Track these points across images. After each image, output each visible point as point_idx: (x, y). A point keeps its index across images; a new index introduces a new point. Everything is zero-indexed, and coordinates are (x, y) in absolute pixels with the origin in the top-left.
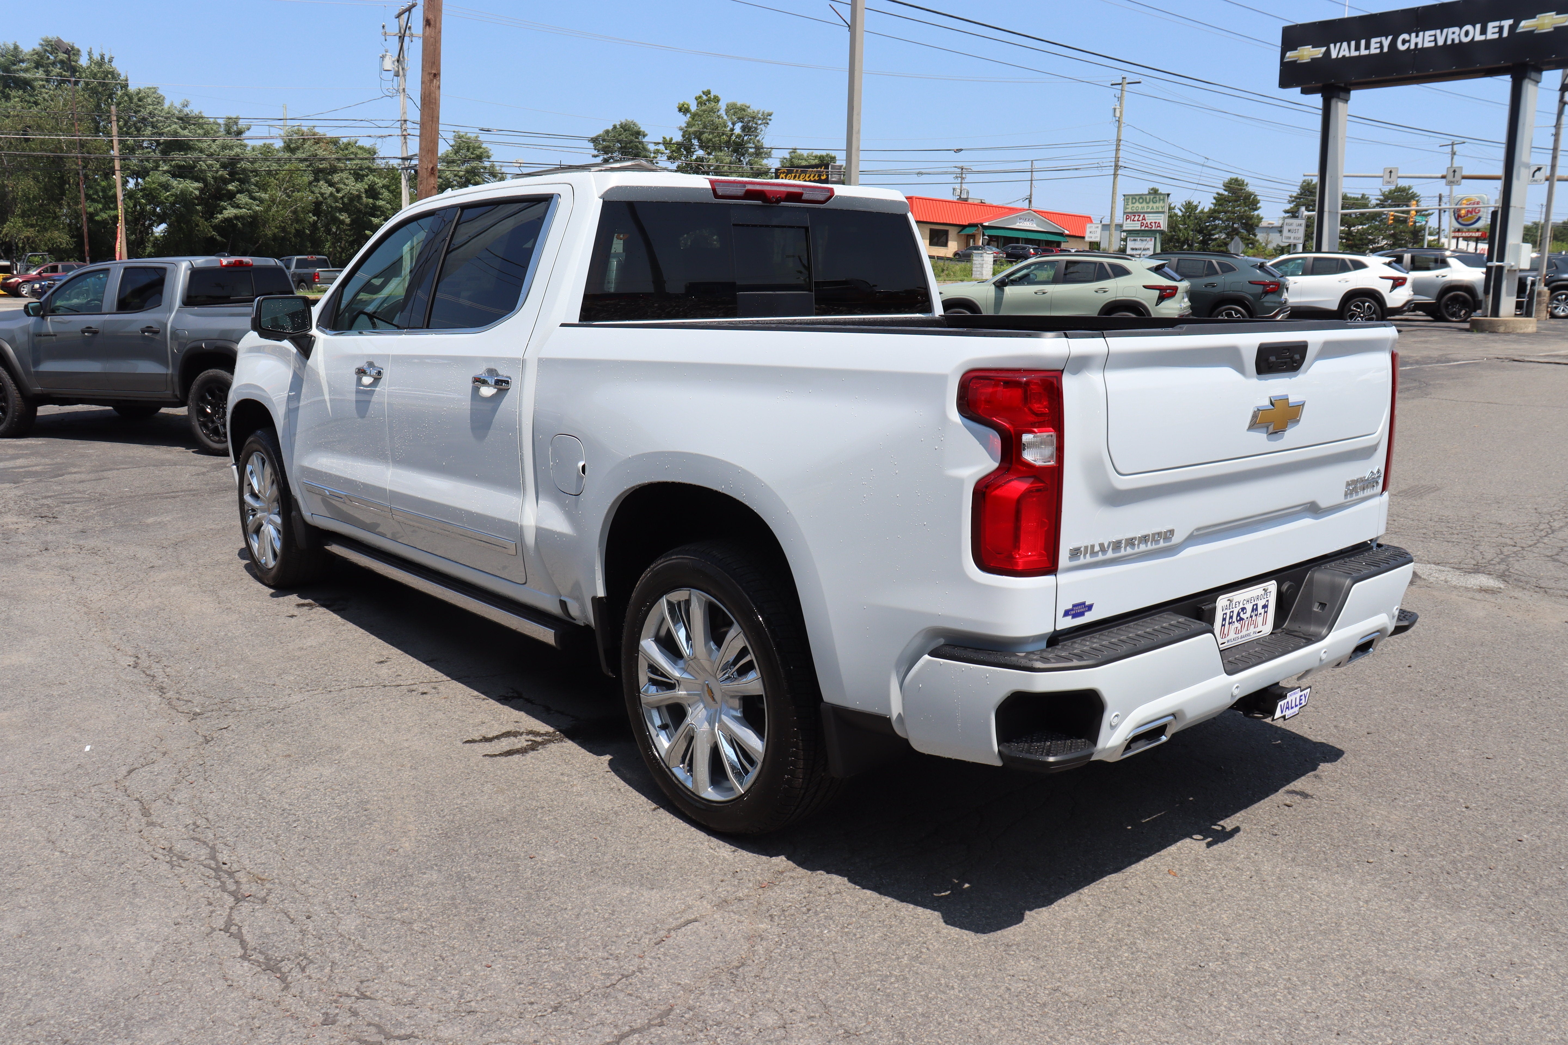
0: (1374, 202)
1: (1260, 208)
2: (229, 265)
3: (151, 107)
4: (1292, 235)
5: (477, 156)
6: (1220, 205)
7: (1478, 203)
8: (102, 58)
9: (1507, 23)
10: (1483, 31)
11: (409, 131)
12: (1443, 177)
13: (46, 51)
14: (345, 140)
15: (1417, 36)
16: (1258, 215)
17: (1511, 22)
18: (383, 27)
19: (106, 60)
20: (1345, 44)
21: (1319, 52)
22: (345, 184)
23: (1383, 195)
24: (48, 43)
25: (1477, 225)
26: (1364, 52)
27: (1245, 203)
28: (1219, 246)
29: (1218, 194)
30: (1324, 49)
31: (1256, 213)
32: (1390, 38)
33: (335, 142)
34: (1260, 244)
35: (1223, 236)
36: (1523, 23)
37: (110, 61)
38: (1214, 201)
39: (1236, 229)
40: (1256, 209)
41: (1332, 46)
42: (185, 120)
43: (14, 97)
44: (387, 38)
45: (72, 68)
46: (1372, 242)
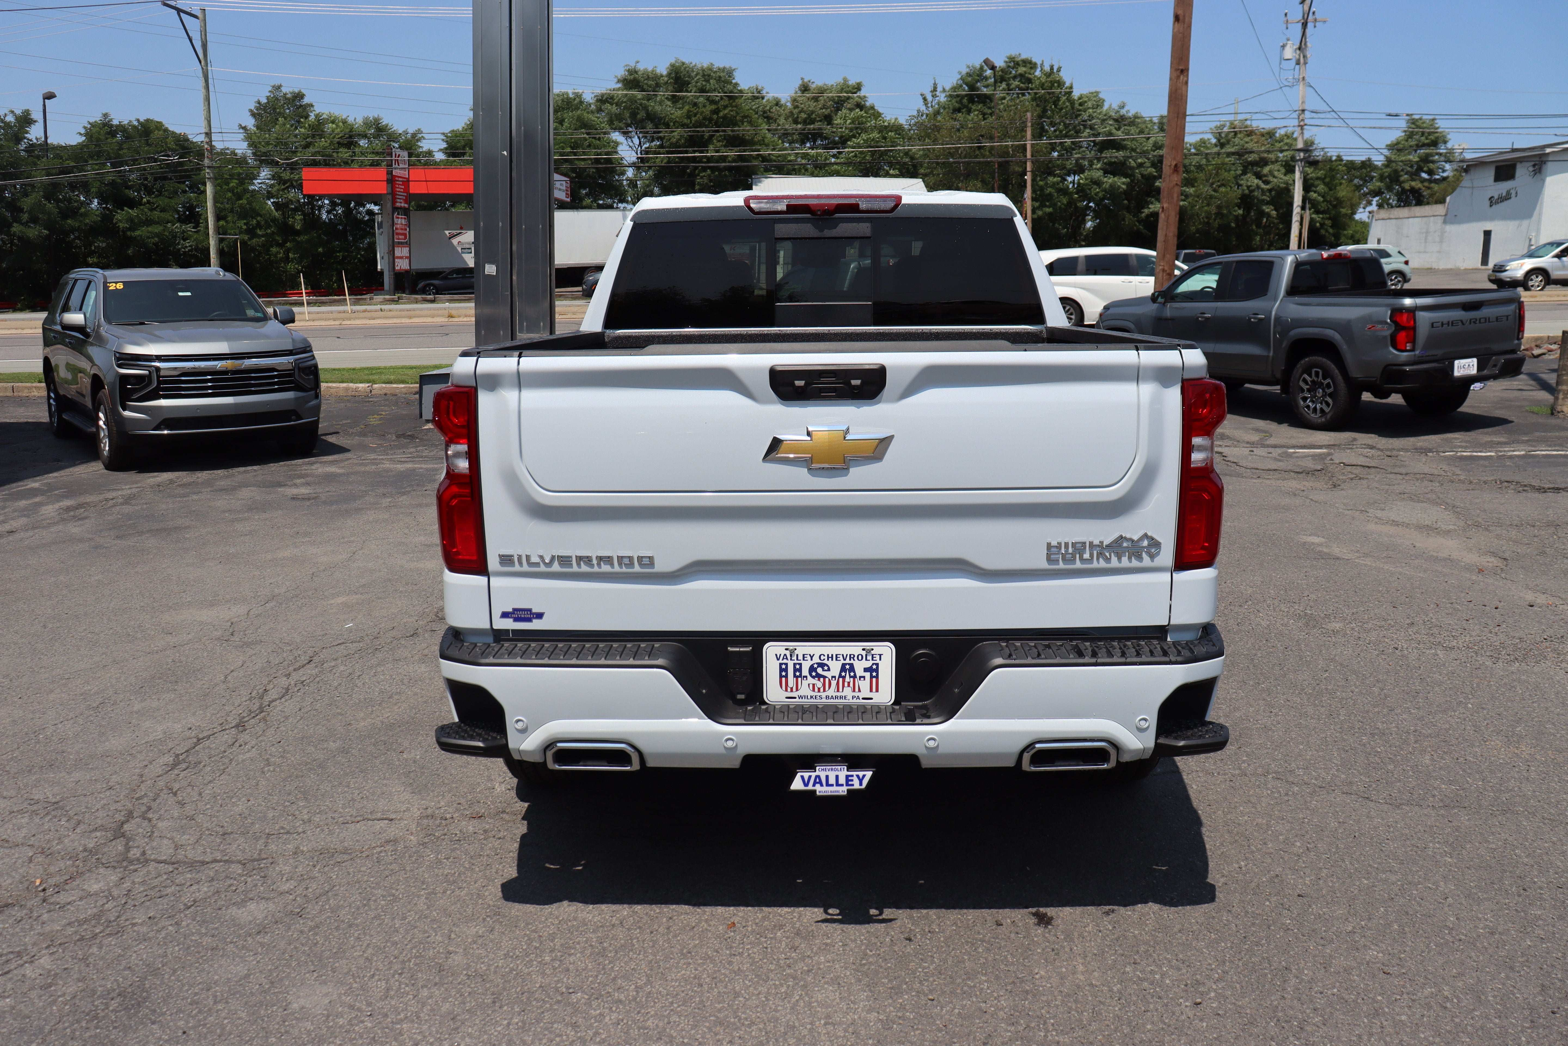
2: (1330, 258)
3: (1091, 110)
5: (1433, 141)
8: (1052, 68)
11: (1307, 121)
13: (1009, 67)
14: (1282, 132)
18: (1286, 15)
19: (1055, 70)
22: (1274, 177)
24: (1012, 59)
33: (1270, 134)
37: (1059, 70)
42: (1120, 121)
43: (975, 110)
44: (1289, 25)
45: (1026, 79)
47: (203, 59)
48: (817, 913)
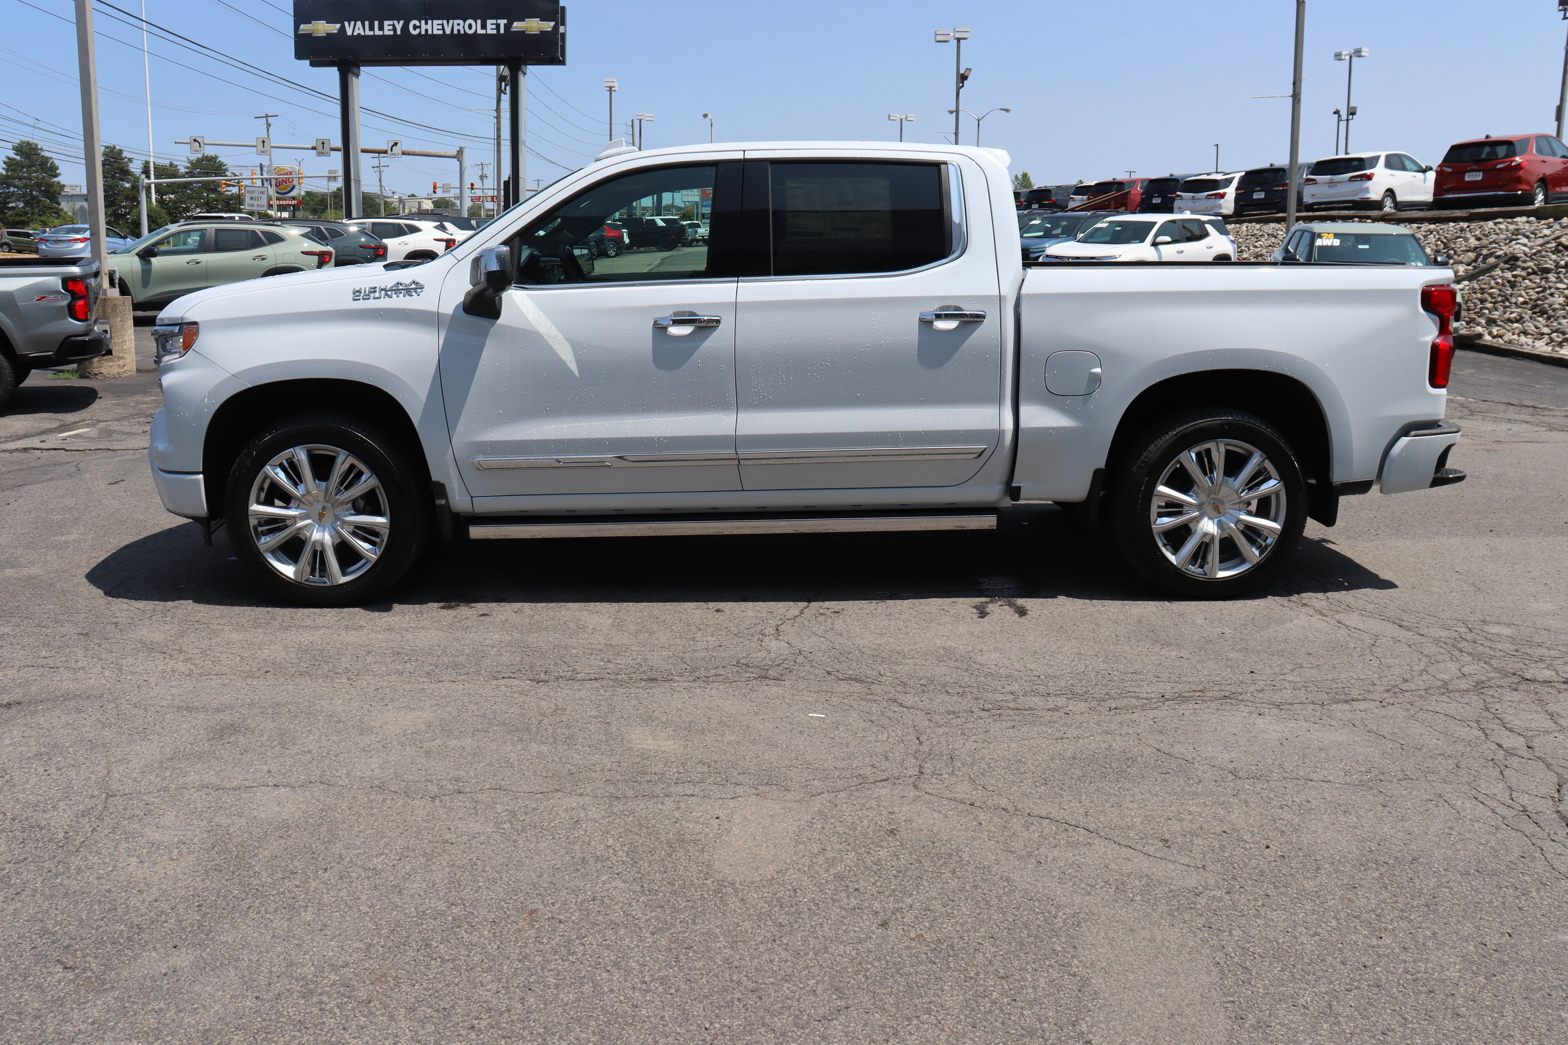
0: (182, 170)
1: (60, 174)
4: (255, 203)
6: (13, 170)
7: (291, 173)
9: (503, 22)
10: (484, 26)
12: (314, 148)
15: (426, 23)
16: (59, 183)
17: (505, 21)
20: (359, 23)
21: (334, 28)
23: (191, 163)
25: (292, 194)
26: (378, 32)
27: (42, 169)
28: (17, 215)
29: (8, 158)
30: (338, 26)
31: (56, 179)
32: (402, 22)
34: (66, 213)
35: (22, 205)
36: (515, 24)
38: (5, 166)
39: (36, 197)
40: (56, 176)
41: (346, 23)
46: (187, 210)
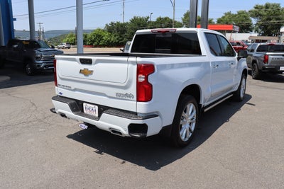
47: (174, 6)
48: (95, 150)
